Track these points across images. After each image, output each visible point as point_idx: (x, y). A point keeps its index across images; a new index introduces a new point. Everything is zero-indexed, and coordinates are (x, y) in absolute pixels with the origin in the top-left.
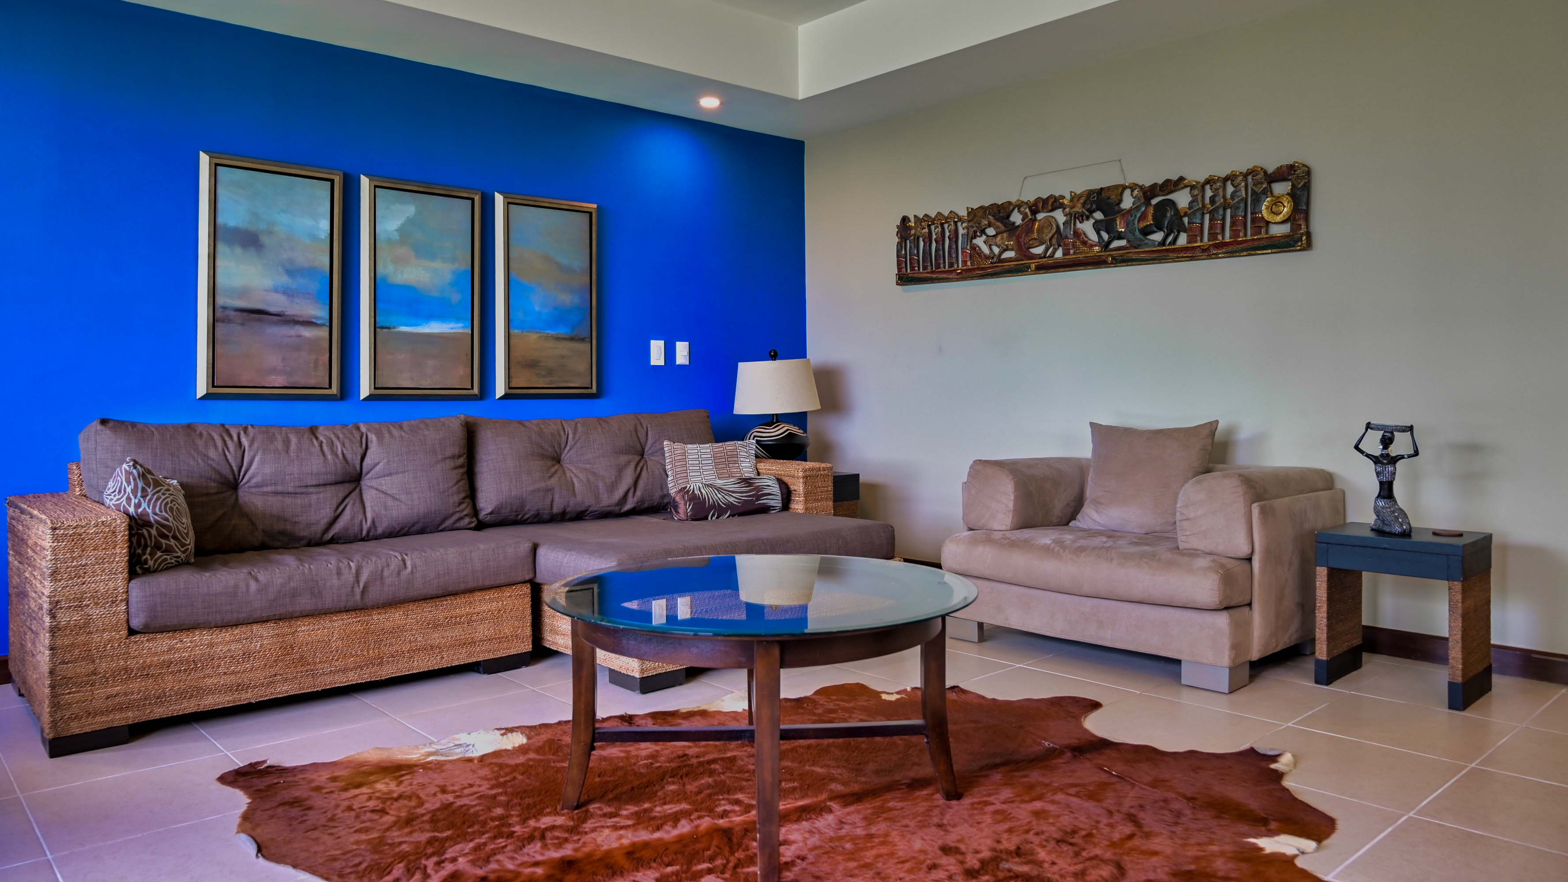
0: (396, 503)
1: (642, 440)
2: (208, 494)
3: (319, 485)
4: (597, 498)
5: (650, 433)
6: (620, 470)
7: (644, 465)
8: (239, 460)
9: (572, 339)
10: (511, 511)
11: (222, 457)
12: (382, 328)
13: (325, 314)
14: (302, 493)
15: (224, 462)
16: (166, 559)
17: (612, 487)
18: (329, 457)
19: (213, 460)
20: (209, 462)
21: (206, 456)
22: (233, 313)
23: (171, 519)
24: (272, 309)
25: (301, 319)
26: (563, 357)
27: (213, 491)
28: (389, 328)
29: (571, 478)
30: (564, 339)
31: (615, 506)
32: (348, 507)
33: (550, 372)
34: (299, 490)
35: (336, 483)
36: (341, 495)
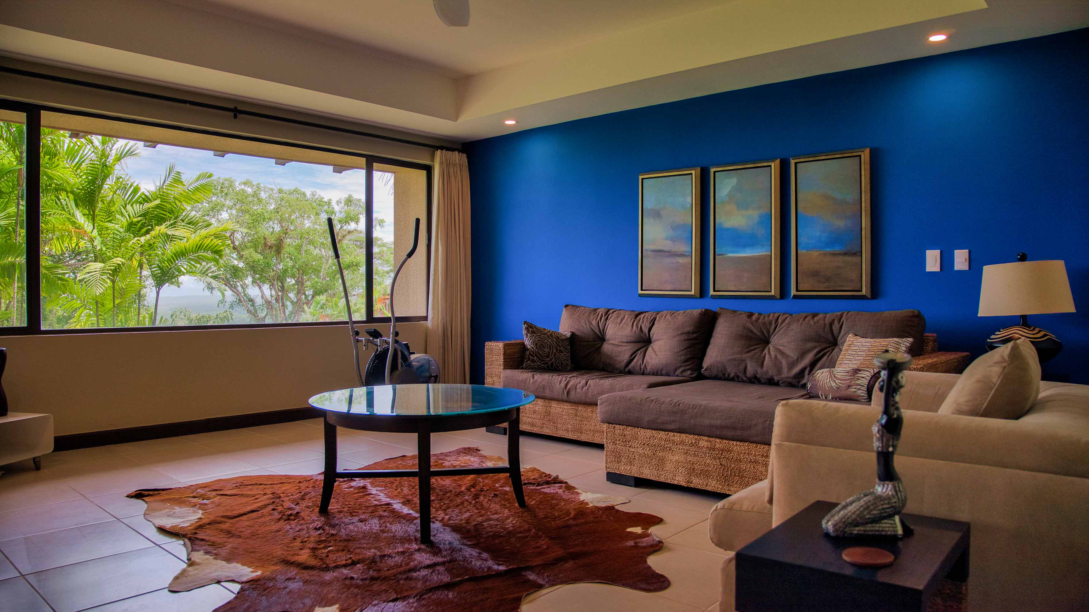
0: (655, 356)
1: (835, 332)
2: (588, 341)
3: (627, 342)
4: (779, 371)
5: (843, 327)
6: (803, 354)
7: (829, 351)
8: (603, 326)
9: (845, 254)
10: (718, 371)
11: (597, 325)
12: (719, 255)
13: (689, 249)
14: (621, 346)
15: (597, 327)
16: (531, 365)
17: (792, 365)
18: (634, 328)
19: (593, 326)
20: (592, 326)
21: (591, 323)
22: (650, 253)
23: (535, 348)
24: (666, 249)
25: (679, 253)
26: (838, 268)
27: (591, 340)
28: (722, 255)
29: (765, 355)
30: (839, 254)
31: (792, 378)
32: (637, 356)
33: (828, 279)
34: (620, 344)
35: (635, 342)
36: (636, 348)
